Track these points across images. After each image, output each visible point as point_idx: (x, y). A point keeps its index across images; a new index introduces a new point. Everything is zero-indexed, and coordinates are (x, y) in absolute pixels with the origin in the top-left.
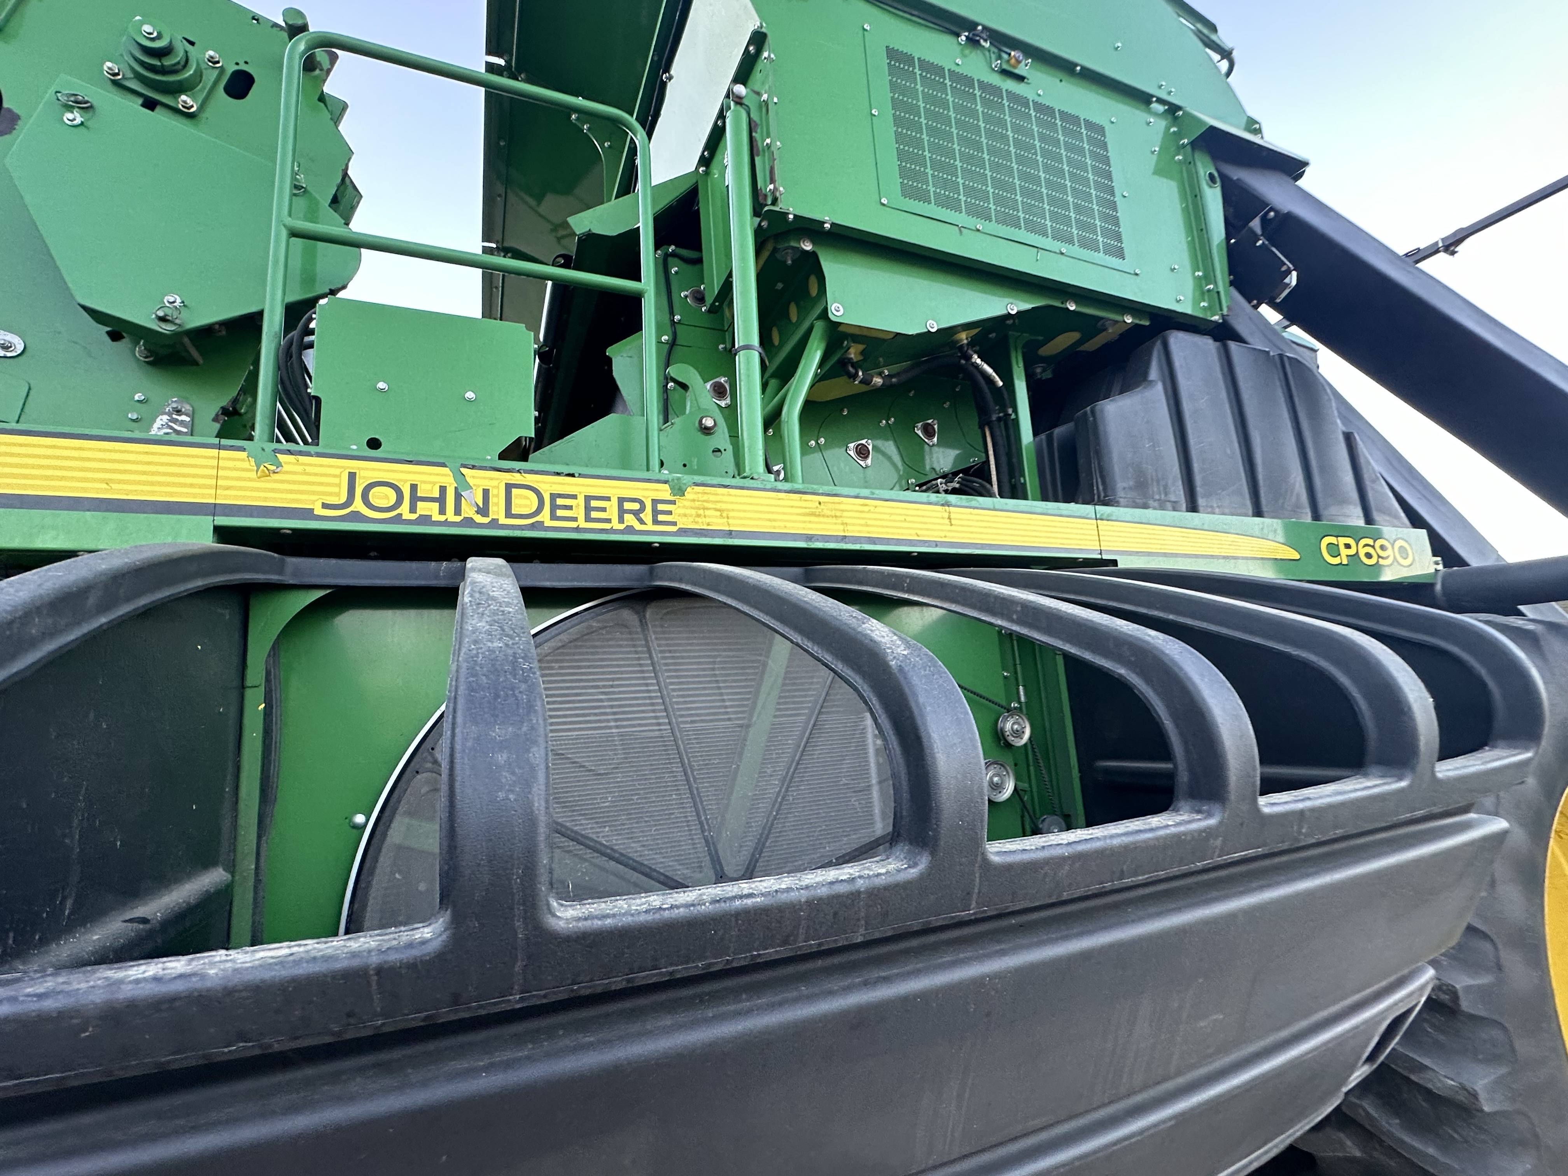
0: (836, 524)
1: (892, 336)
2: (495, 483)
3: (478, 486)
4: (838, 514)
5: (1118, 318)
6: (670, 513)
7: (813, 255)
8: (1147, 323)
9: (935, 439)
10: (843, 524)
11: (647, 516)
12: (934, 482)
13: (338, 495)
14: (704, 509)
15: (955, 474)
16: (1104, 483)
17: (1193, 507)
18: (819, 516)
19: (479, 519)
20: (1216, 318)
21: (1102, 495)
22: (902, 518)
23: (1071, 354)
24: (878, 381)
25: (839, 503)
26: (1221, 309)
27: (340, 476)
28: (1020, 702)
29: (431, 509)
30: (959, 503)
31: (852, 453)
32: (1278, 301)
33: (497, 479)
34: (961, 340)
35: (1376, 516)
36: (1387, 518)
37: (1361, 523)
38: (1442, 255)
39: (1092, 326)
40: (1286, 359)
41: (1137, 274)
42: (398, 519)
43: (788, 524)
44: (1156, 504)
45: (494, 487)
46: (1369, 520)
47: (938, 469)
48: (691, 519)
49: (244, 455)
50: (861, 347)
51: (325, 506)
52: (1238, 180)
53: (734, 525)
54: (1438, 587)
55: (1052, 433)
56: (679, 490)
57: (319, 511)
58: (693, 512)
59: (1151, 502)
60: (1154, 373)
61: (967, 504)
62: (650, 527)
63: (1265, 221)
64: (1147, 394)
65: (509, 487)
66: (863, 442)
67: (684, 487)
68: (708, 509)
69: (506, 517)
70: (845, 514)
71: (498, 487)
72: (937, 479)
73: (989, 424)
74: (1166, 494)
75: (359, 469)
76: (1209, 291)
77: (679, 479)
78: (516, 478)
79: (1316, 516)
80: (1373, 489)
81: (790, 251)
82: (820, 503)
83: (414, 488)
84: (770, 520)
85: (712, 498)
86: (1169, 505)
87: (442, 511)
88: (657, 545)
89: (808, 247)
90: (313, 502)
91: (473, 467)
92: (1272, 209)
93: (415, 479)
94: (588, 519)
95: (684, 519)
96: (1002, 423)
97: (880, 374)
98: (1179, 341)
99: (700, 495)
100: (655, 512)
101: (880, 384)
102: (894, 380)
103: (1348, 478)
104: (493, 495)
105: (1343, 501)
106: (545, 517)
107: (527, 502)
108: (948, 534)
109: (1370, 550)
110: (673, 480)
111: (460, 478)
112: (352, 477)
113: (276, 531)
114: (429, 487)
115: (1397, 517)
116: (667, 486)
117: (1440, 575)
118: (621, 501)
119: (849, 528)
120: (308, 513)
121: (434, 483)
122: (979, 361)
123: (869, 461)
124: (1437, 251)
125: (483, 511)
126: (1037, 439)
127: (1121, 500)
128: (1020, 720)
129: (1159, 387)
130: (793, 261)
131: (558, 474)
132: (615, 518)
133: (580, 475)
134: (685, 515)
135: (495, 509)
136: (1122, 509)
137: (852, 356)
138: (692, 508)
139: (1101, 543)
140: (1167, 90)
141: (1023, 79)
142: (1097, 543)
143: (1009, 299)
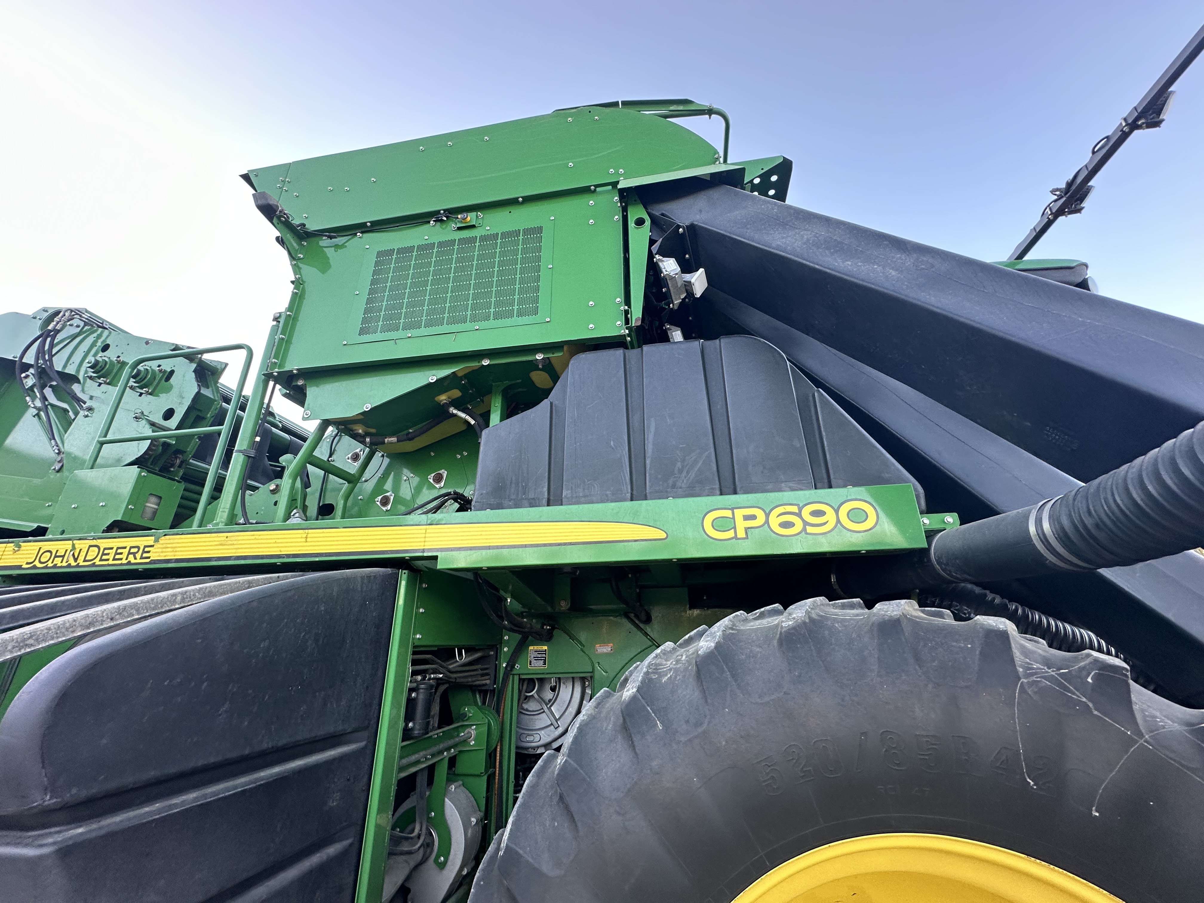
2: (84, 546)
3: (78, 548)
4: (235, 542)
6: (149, 552)
8: (560, 354)
11: (138, 556)
13: (33, 558)
14: (165, 548)
19: (73, 564)
20: (623, 332)
26: (627, 324)
27: (36, 550)
29: (58, 561)
33: (90, 543)
34: (442, 401)
41: (547, 322)
42: (47, 566)
48: (157, 555)
49: (13, 544)
51: (27, 563)
56: (157, 540)
57: (23, 566)
58: (161, 550)
62: (138, 561)
65: (91, 547)
67: (160, 537)
68: (168, 548)
69: (84, 562)
71: (86, 548)
76: (624, 311)
77: (160, 533)
78: (95, 542)
82: (227, 537)
83: (57, 552)
85: (172, 541)
88: (141, 570)
89: (301, 383)
90: (23, 562)
91: (80, 539)
93: (60, 547)
94: (114, 559)
95: (155, 555)
99: (167, 541)
100: (143, 552)
104: (83, 551)
106: (98, 560)
107: (94, 553)
109: (791, 518)
110: (158, 534)
111: (72, 545)
112: (40, 549)
113: (10, 575)
114: (62, 551)
116: (153, 538)
118: (131, 548)
120: (19, 567)
121: (64, 549)
122: (456, 411)
125: (76, 559)
134: (156, 553)
135: (80, 558)
138: (161, 548)
139: (426, 544)
140: (617, 173)
141: (473, 226)
142: (423, 544)
143: (434, 372)
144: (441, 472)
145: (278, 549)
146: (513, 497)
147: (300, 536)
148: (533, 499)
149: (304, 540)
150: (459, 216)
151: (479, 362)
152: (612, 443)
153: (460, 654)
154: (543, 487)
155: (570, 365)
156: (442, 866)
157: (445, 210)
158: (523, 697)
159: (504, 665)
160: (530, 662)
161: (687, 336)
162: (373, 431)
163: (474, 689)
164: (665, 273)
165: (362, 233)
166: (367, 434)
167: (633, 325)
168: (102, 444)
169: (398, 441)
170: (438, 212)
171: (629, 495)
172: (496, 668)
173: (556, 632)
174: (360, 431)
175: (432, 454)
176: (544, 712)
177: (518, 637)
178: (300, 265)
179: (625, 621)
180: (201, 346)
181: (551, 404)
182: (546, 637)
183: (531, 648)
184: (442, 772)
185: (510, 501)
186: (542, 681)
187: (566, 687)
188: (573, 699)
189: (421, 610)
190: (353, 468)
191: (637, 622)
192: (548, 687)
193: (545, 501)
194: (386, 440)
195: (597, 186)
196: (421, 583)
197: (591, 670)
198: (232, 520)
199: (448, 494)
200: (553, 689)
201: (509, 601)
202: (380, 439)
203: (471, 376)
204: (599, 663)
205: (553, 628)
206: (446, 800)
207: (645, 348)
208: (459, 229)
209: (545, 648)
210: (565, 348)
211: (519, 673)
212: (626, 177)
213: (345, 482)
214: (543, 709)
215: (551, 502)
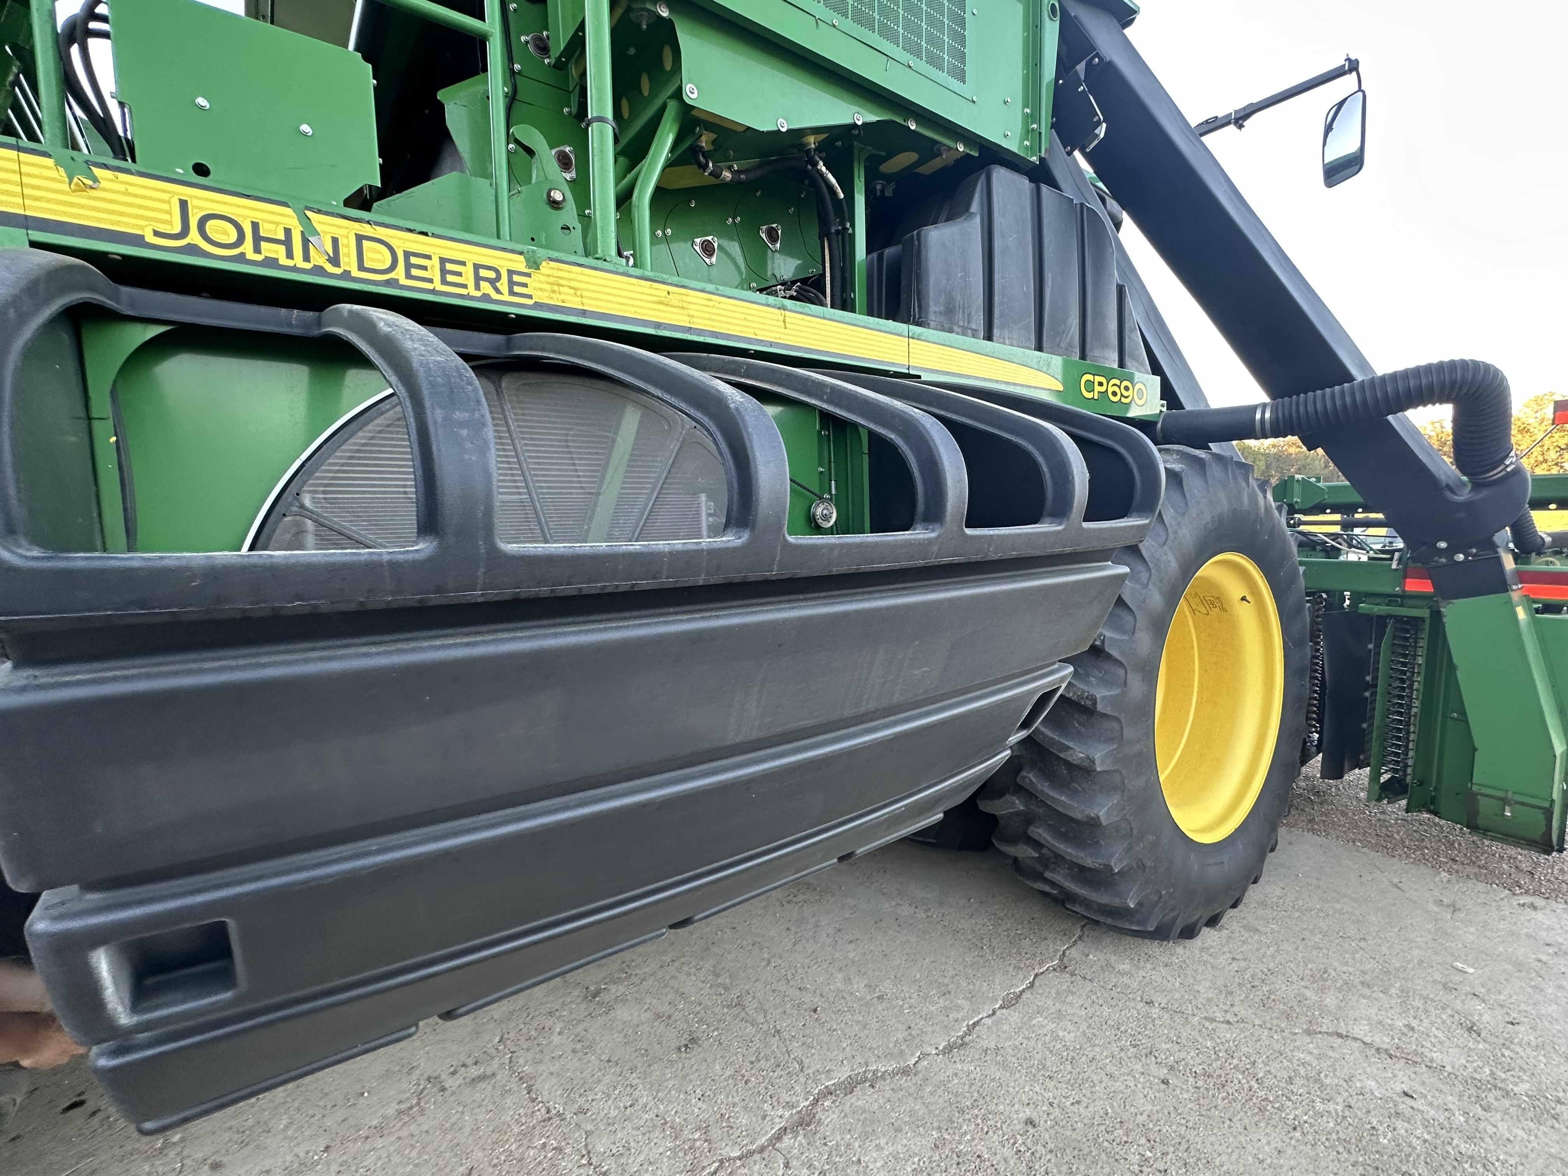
0: (683, 315)
1: (742, 129)
2: (344, 232)
3: (326, 233)
4: (685, 305)
5: (951, 144)
6: (525, 285)
7: (668, 25)
8: (976, 155)
9: (778, 245)
10: (689, 316)
12: (774, 288)
13: (170, 223)
14: (559, 285)
15: (794, 282)
16: (920, 306)
17: (989, 337)
18: (667, 305)
20: (1034, 159)
21: (917, 316)
22: (743, 316)
23: (908, 175)
24: (727, 175)
25: (687, 295)
26: (1040, 151)
27: (169, 202)
28: (831, 494)
30: (793, 309)
31: (697, 248)
32: (1088, 150)
33: (347, 228)
34: (809, 144)
35: (1128, 361)
36: (1136, 364)
37: (1115, 366)
38: (1232, 128)
39: (930, 149)
40: (1085, 208)
41: (974, 102)
42: (241, 258)
43: (638, 310)
44: (959, 330)
45: (342, 236)
46: (1122, 364)
47: (778, 276)
48: (546, 294)
50: (713, 136)
51: (157, 234)
52: (1075, 16)
53: (589, 305)
54: (1159, 425)
55: (883, 253)
56: (534, 264)
57: (150, 238)
58: (548, 287)
59: (956, 328)
60: (975, 207)
61: (801, 310)
63: (1089, 66)
64: (966, 225)
65: (360, 238)
66: (710, 238)
67: (539, 261)
68: (563, 286)
69: (359, 270)
70: (692, 306)
71: (347, 237)
72: (776, 285)
73: (828, 235)
74: (969, 323)
75: (191, 197)
76: (1033, 130)
77: (533, 251)
78: (366, 230)
79: (1083, 357)
80: (1129, 337)
81: (645, 13)
82: (669, 293)
83: (255, 226)
84: (622, 304)
85: (566, 275)
86: (969, 332)
87: (290, 255)
88: (514, 316)
89: (664, 13)
90: (142, 228)
91: (319, 212)
92: (1097, 55)
93: (257, 217)
94: (444, 282)
95: (540, 293)
96: (840, 237)
97: (730, 168)
98: (1000, 175)
99: (555, 271)
100: (511, 283)
101: (729, 179)
102: (742, 176)
103: (1113, 326)
104: (344, 245)
105: (1106, 346)
106: (399, 274)
107: (380, 257)
108: (782, 336)
109: (1116, 389)
110: (528, 252)
111: (306, 222)
112: (184, 204)
113: (105, 254)
114: (272, 227)
115: (1143, 365)
116: (522, 258)
117: (1163, 415)
118: (477, 267)
119: (695, 320)
120: (138, 240)
121: (277, 224)
122: (824, 169)
123: (714, 259)
124: (1229, 123)
125: (335, 260)
126: (870, 256)
127: (932, 323)
128: (829, 507)
129: (977, 220)
130: (648, 26)
131: (410, 231)
132: (471, 284)
133: (433, 235)
134: (541, 289)
135: (346, 259)
136: (931, 331)
137: (704, 144)
138: (548, 283)
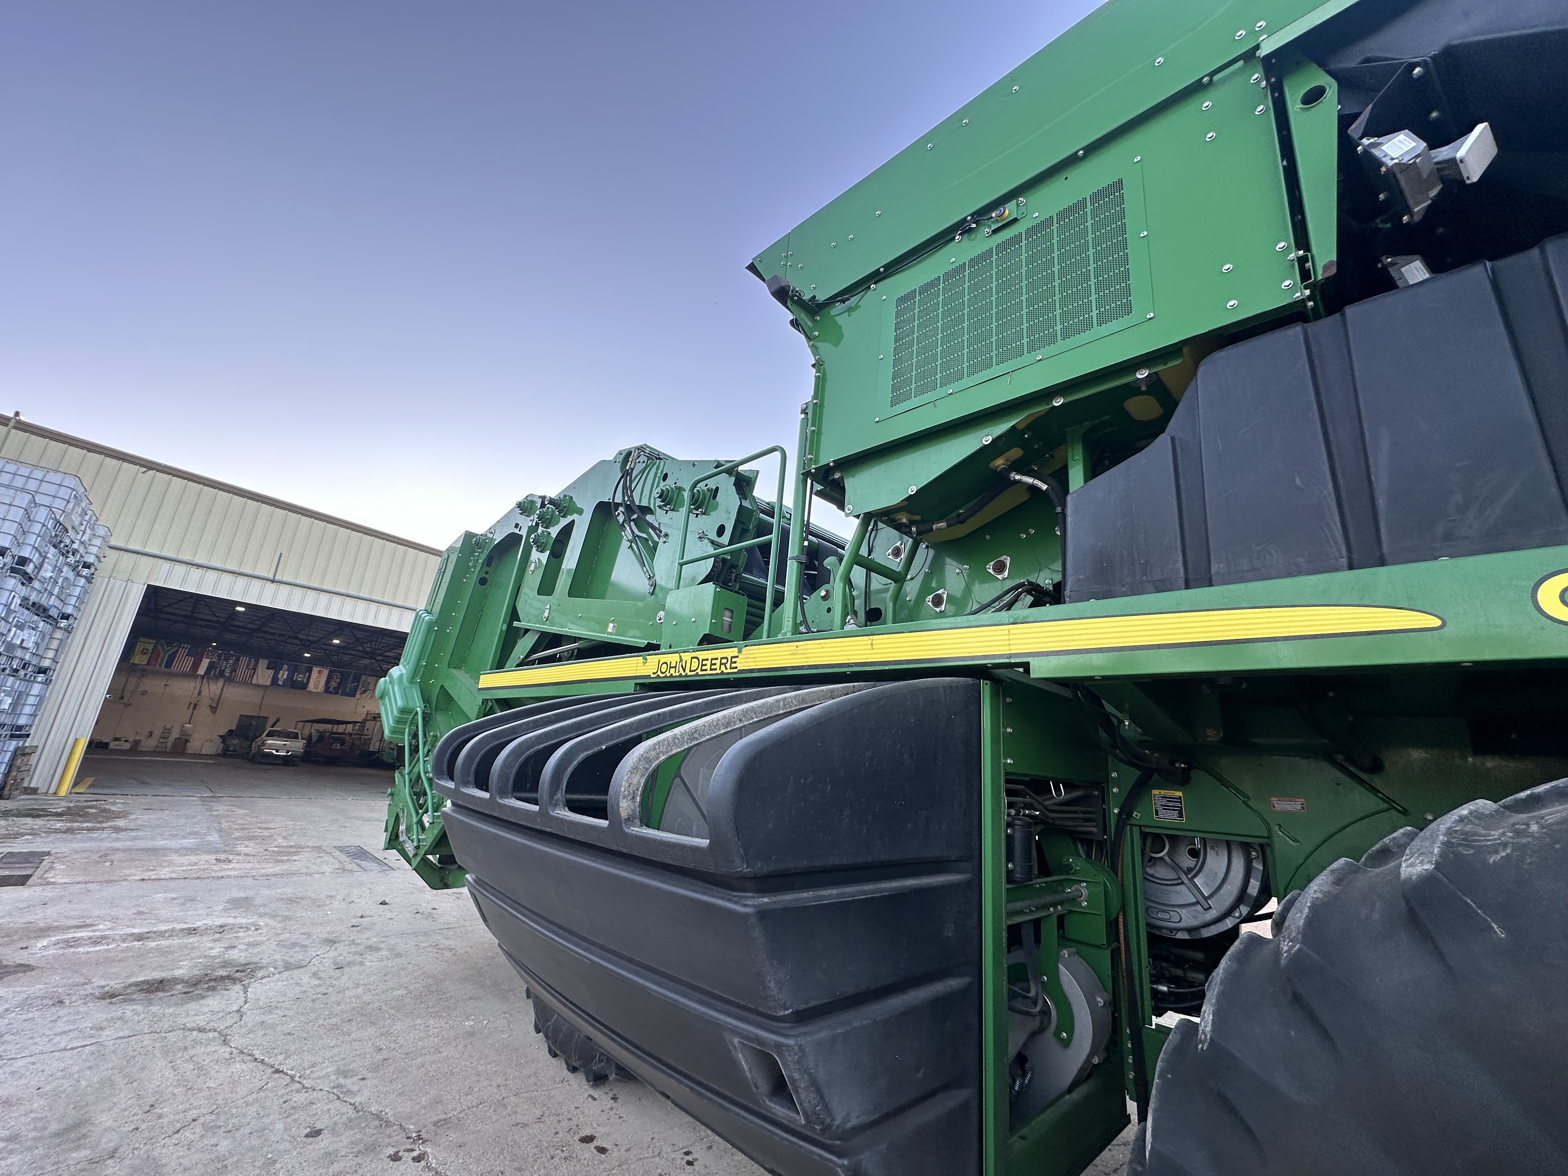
11: (728, 666)
49: (641, 658)
62: (729, 671)
139: (1012, 647)
140: (1252, 33)
141: (1015, 220)
142: (1007, 648)
143: (988, 430)
144: (1002, 558)
145: (846, 658)
146: (1129, 580)
147: (865, 643)
148: (1161, 580)
149: (870, 647)
150: (994, 215)
151: (1048, 404)
152: (1298, 481)
153: (1057, 789)
154: (1175, 563)
155: (1199, 374)
156: (1066, 1043)
157: (972, 215)
158: (1147, 858)
159: (1116, 811)
160: (1157, 811)
161: (1436, 266)
162: (918, 518)
163: (1074, 836)
164: (1390, 163)
165: (875, 283)
166: (912, 523)
167: (1320, 278)
168: (681, 565)
169: (948, 526)
170: (964, 220)
171: (1344, 561)
172: (1105, 814)
173: (1196, 774)
174: (904, 520)
175: (988, 537)
176: (1183, 883)
177: (1135, 774)
178: (817, 344)
179: (1326, 766)
180: (738, 458)
181: (1173, 439)
182: (1182, 780)
183: (1155, 792)
184: (1050, 930)
185: (1123, 586)
186: (1174, 840)
187: (1217, 854)
188: (1232, 874)
189: (1009, 730)
190: (896, 564)
191: (1353, 769)
192: (1184, 850)
193: (1181, 582)
194: (934, 527)
195: (1212, 74)
196: (1004, 697)
197: (1266, 835)
198: (796, 631)
199: (1021, 585)
200: (1194, 853)
201: (1127, 723)
202: (927, 526)
203: (1034, 425)
204: (1279, 825)
205: (1190, 768)
206: (1060, 965)
207: (1350, 311)
208: (995, 232)
209: (1180, 794)
210: (1185, 350)
211: (1141, 823)
212: (1271, 31)
213: (890, 581)
214: (1180, 878)
215: (1191, 583)
